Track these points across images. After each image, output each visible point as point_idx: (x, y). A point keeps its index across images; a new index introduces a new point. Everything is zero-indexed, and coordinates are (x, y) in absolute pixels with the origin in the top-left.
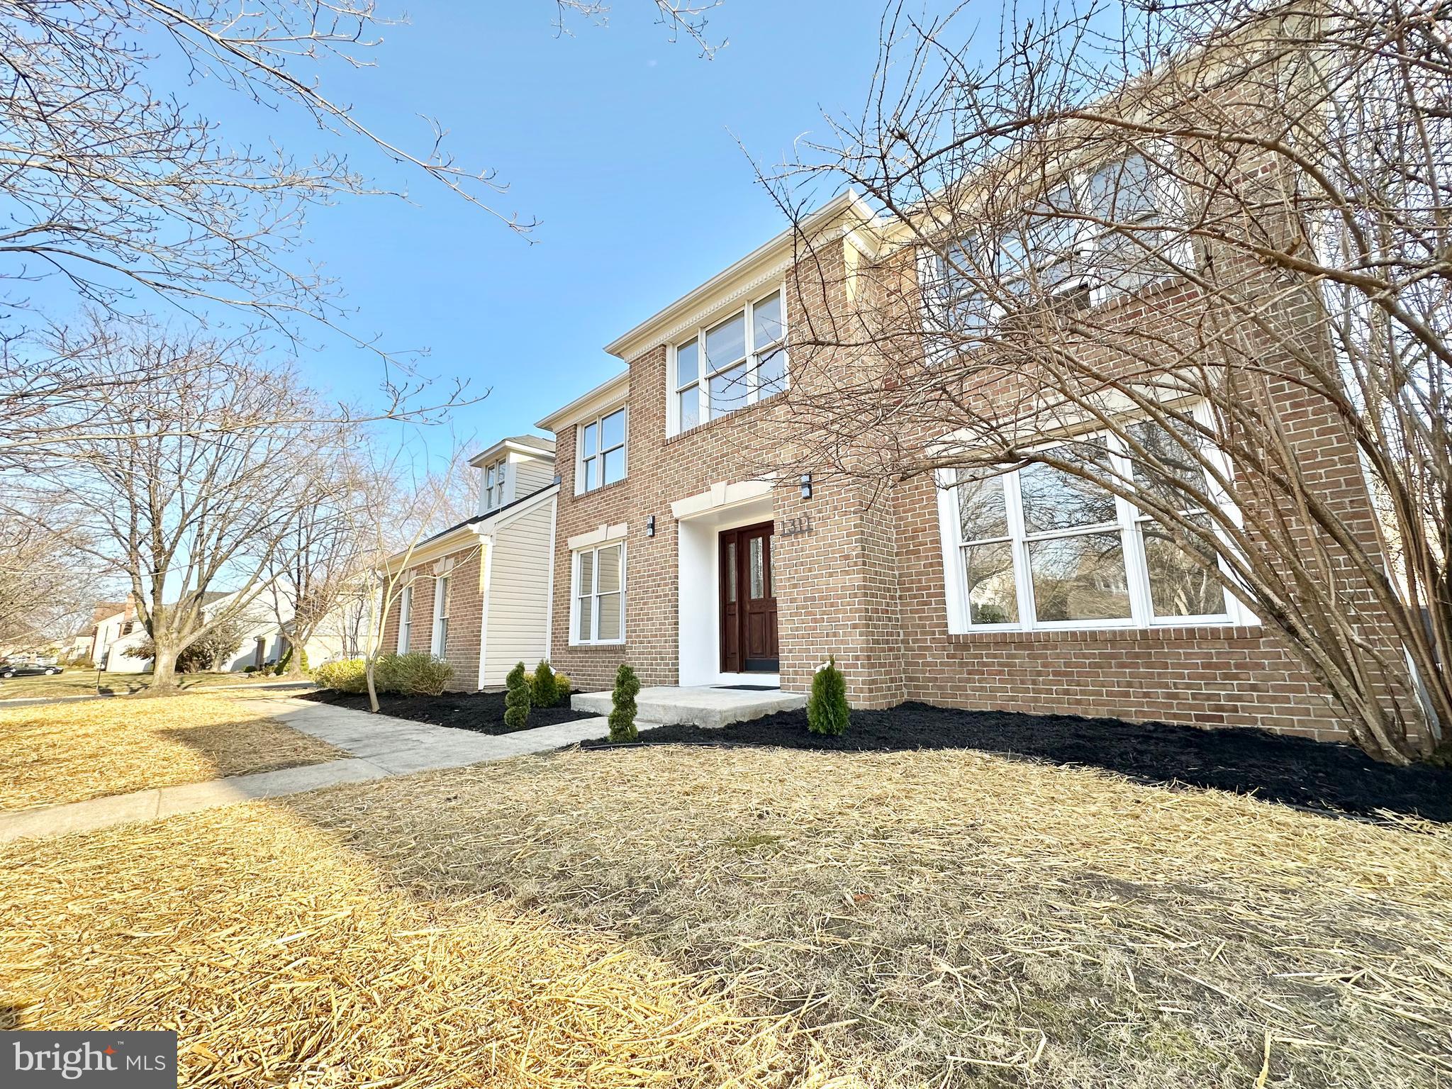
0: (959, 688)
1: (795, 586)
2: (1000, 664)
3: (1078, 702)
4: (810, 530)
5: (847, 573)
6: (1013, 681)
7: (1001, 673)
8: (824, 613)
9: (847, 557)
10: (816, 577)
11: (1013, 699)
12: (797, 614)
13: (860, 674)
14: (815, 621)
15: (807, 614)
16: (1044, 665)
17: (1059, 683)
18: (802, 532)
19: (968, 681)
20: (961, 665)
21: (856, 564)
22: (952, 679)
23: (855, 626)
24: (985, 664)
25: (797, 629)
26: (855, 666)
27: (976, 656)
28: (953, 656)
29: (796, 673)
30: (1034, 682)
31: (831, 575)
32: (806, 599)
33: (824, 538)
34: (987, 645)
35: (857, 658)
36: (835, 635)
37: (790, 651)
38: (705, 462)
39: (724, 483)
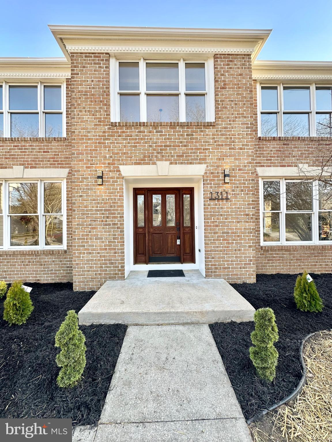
0: (264, 266)
1: (217, 226)
2: (279, 257)
3: (303, 268)
4: (227, 199)
5: (247, 222)
6: (283, 263)
7: (279, 260)
8: (234, 240)
9: (247, 215)
10: (230, 222)
11: (283, 269)
12: (217, 240)
13: (252, 268)
14: (229, 243)
15: (224, 240)
16: (293, 257)
17: (297, 263)
18: (222, 199)
19: (268, 263)
20: (265, 257)
21: (252, 218)
22: (262, 263)
23: (250, 247)
24: (274, 257)
25: (217, 247)
26: (250, 264)
27: (271, 254)
28: (263, 254)
29: (216, 268)
30: (290, 263)
31: (238, 222)
32: (223, 233)
33: (235, 204)
34: (276, 250)
35: (251, 261)
36: (239, 250)
37: (213, 258)
38: (151, 146)
39: (168, 162)
